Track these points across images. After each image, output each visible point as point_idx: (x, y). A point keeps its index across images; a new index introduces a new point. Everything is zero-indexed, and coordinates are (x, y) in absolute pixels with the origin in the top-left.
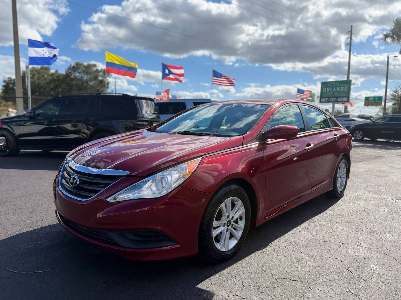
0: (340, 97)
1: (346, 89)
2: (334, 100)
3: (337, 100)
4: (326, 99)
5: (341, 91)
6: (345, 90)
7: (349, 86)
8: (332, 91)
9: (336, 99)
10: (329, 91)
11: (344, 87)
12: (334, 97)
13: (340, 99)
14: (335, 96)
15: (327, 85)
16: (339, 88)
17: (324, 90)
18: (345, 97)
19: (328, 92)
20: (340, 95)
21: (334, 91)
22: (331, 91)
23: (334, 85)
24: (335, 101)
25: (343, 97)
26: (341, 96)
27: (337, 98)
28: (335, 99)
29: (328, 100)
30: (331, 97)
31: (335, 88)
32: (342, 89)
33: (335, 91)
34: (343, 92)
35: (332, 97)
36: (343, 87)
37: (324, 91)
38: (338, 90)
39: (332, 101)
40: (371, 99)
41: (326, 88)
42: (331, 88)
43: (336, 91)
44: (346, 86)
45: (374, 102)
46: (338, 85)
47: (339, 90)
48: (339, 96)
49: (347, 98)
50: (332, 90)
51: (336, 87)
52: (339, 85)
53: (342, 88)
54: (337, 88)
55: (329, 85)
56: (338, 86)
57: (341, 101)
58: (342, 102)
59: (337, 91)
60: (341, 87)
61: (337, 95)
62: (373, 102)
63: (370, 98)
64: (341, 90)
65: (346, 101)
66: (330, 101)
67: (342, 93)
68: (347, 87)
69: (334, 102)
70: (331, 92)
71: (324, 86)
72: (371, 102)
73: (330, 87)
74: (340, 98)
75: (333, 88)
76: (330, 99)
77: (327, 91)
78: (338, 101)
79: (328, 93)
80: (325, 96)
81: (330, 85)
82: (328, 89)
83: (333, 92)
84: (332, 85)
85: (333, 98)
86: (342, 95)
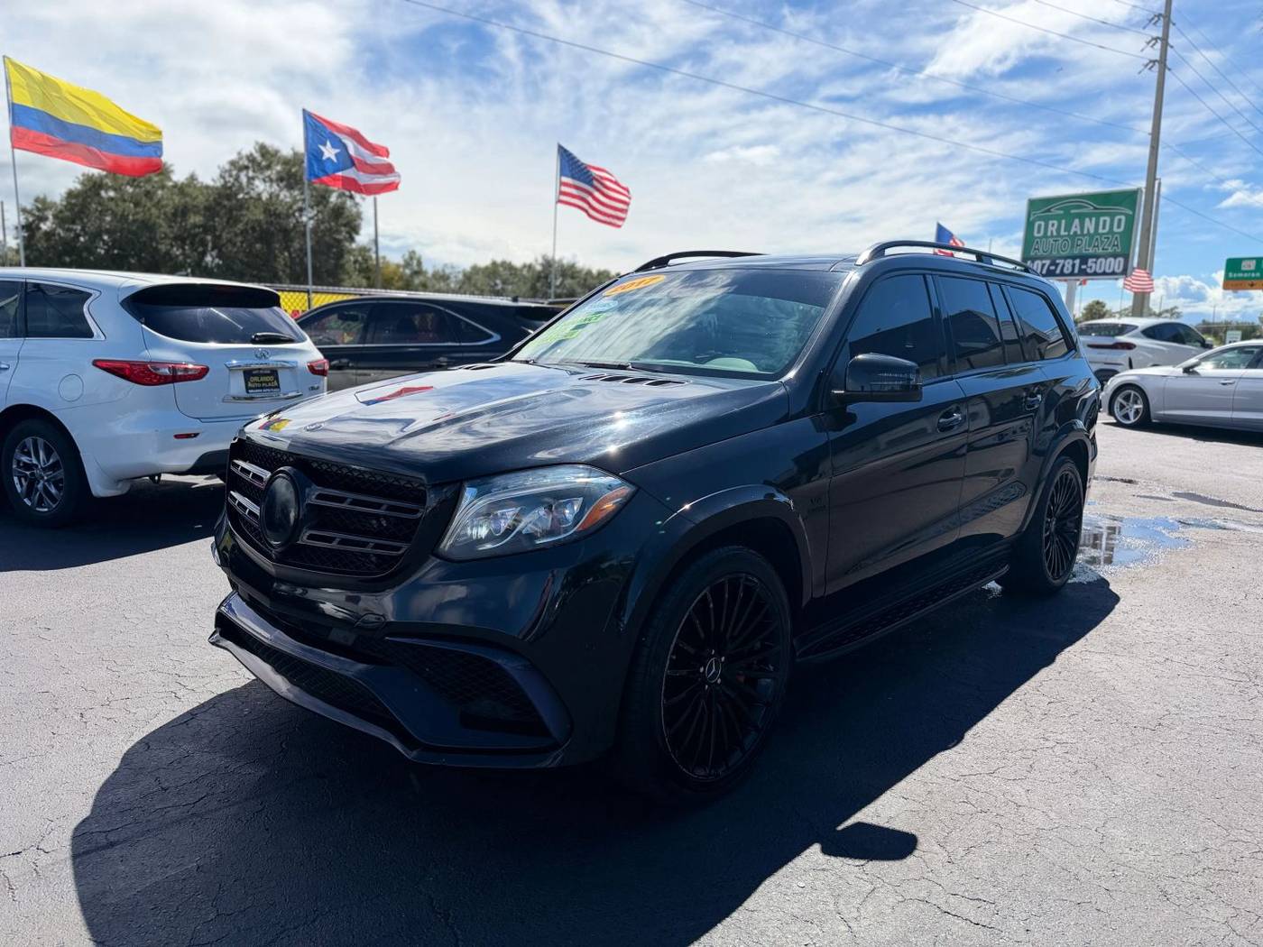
0: (1097, 257)
1: (1119, 227)
2: (1073, 266)
3: (1083, 267)
4: (1043, 265)
5: (1101, 235)
6: (1115, 229)
7: (1131, 213)
8: (1066, 233)
9: (1081, 264)
10: (1055, 234)
11: (1112, 216)
12: (1074, 258)
13: (1096, 262)
14: (1076, 252)
15: (1049, 211)
16: (1094, 219)
17: (1039, 232)
18: (1115, 256)
19: (1052, 236)
20: (1098, 247)
21: (1075, 233)
22: (1062, 233)
23: (1073, 211)
24: (1076, 271)
25: (1106, 257)
26: (1100, 251)
27: (1084, 259)
28: (1077, 262)
29: (1053, 268)
30: (1060, 258)
31: (1077, 221)
32: (1104, 227)
33: (1079, 232)
34: (1108, 238)
35: (1066, 258)
36: (1108, 219)
37: (1036, 234)
38: (1088, 231)
39: (1065, 271)
40: (1250, 266)
41: (1046, 220)
42: (1063, 222)
43: (1083, 235)
44: (1121, 214)
45: (1258, 274)
46: (1090, 210)
47: (1092, 231)
48: (1091, 251)
49: (1122, 260)
50: (1068, 228)
51: (1082, 217)
52: (1095, 208)
53: (1105, 221)
54: (1087, 220)
55: (1054, 212)
56: (1090, 216)
57: (1099, 271)
58: (1105, 273)
59: (1085, 232)
60: (1102, 219)
61: (1086, 250)
62: (1253, 275)
63: (1244, 263)
64: (1101, 231)
65: (1117, 270)
66: (1058, 271)
67: (1102, 242)
68: (1123, 218)
69: (1072, 274)
70: (1063, 236)
71: (1039, 213)
72: (1246, 275)
73: (1059, 218)
74: (1094, 260)
75: (1072, 222)
76: (1057, 265)
77: (1049, 234)
78: (1089, 271)
79: (1051, 240)
80: (1040, 253)
81: (1062, 212)
82: (1053, 225)
83: (1069, 235)
84: (1067, 210)
85: (1070, 261)
86: (1103, 249)
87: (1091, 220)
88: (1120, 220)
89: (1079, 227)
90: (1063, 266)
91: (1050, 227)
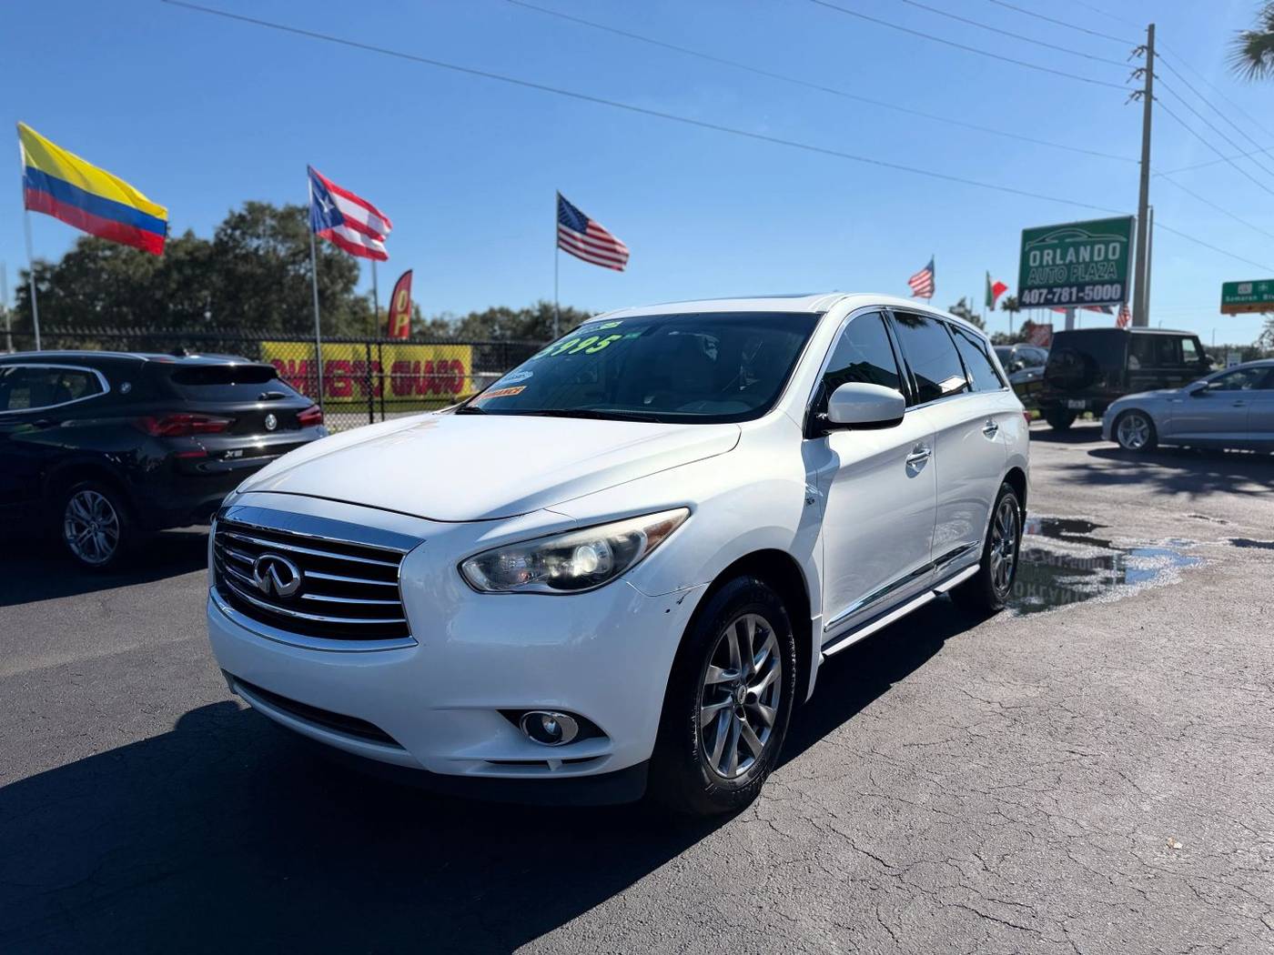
0: (1094, 284)
1: (1114, 254)
2: (1071, 294)
3: (1081, 295)
4: (1040, 294)
5: (1096, 263)
6: (1110, 257)
7: (1124, 240)
8: (1061, 262)
9: (1078, 292)
10: (1050, 263)
11: (1107, 244)
12: (1071, 286)
13: (1093, 290)
14: (1073, 280)
15: (1043, 240)
16: (1089, 248)
17: (1035, 261)
18: (1112, 283)
19: (1048, 265)
20: (1094, 274)
21: (1071, 262)
22: (1058, 261)
23: (1068, 240)
24: (1074, 298)
25: (1103, 283)
26: (1097, 278)
27: (1081, 288)
28: (1074, 290)
29: (1050, 296)
30: (1057, 286)
31: (1071, 250)
32: (1099, 255)
33: (1074, 261)
34: (1103, 265)
35: (1062, 286)
36: (1103, 247)
37: (1031, 264)
38: (1084, 259)
39: (1063, 299)
40: (1246, 290)
41: (1041, 249)
42: (1058, 251)
43: (1078, 263)
44: (1116, 241)
45: (1255, 298)
46: (1084, 238)
47: (1087, 259)
48: (1087, 278)
49: (1118, 287)
50: (1063, 257)
51: (1077, 246)
52: (1089, 237)
53: (1099, 250)
54: (1082, 248)
55: (1049, 241)
56: (1085, 244)
57: (1096, 298)
58: (1102, 300)
59: (1081, 260)
60: (1097, 247)
61: (1082, 278)
62: (1250, 298)
63: (1240, 287)
64: (1096, 259)
65: (1114, 297)
66: (1056, 300)
67: (1098, 270)
68: (1118, 245)
69: (1070, 302)
70: (1058, 265)
71: (1033, 243)
72: (1243, 299)
73: (1053, 247)
74: (1091, 287)
75: (1067, 251)
76: (1054, 294)
77: (1045, 263)
78: (1086, 298)
79: (1047, 269)
80: (1037, 282)
81: (1056, 241)
82: (1048, 254)
83: (1064, 264)
84: (1061, 239)
85: (1067, 289)
86: (1100, 276)
87: (1085, 249)
88: (1114, 248)
89: (1074, 254)
90: (1061, 294)
91: (1045, 258)
